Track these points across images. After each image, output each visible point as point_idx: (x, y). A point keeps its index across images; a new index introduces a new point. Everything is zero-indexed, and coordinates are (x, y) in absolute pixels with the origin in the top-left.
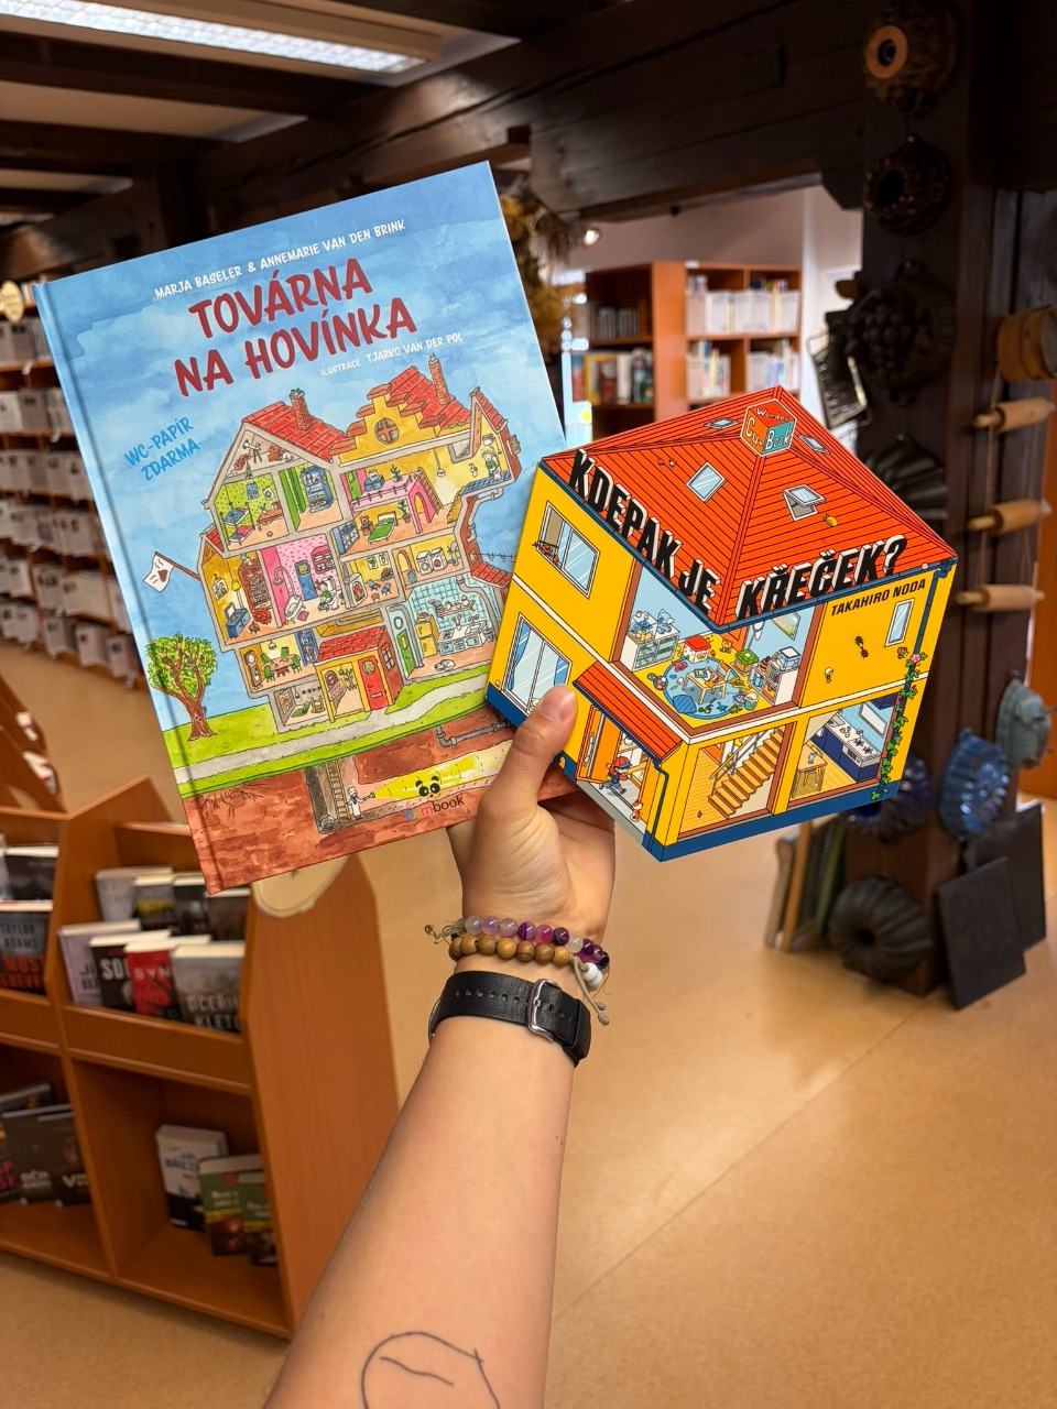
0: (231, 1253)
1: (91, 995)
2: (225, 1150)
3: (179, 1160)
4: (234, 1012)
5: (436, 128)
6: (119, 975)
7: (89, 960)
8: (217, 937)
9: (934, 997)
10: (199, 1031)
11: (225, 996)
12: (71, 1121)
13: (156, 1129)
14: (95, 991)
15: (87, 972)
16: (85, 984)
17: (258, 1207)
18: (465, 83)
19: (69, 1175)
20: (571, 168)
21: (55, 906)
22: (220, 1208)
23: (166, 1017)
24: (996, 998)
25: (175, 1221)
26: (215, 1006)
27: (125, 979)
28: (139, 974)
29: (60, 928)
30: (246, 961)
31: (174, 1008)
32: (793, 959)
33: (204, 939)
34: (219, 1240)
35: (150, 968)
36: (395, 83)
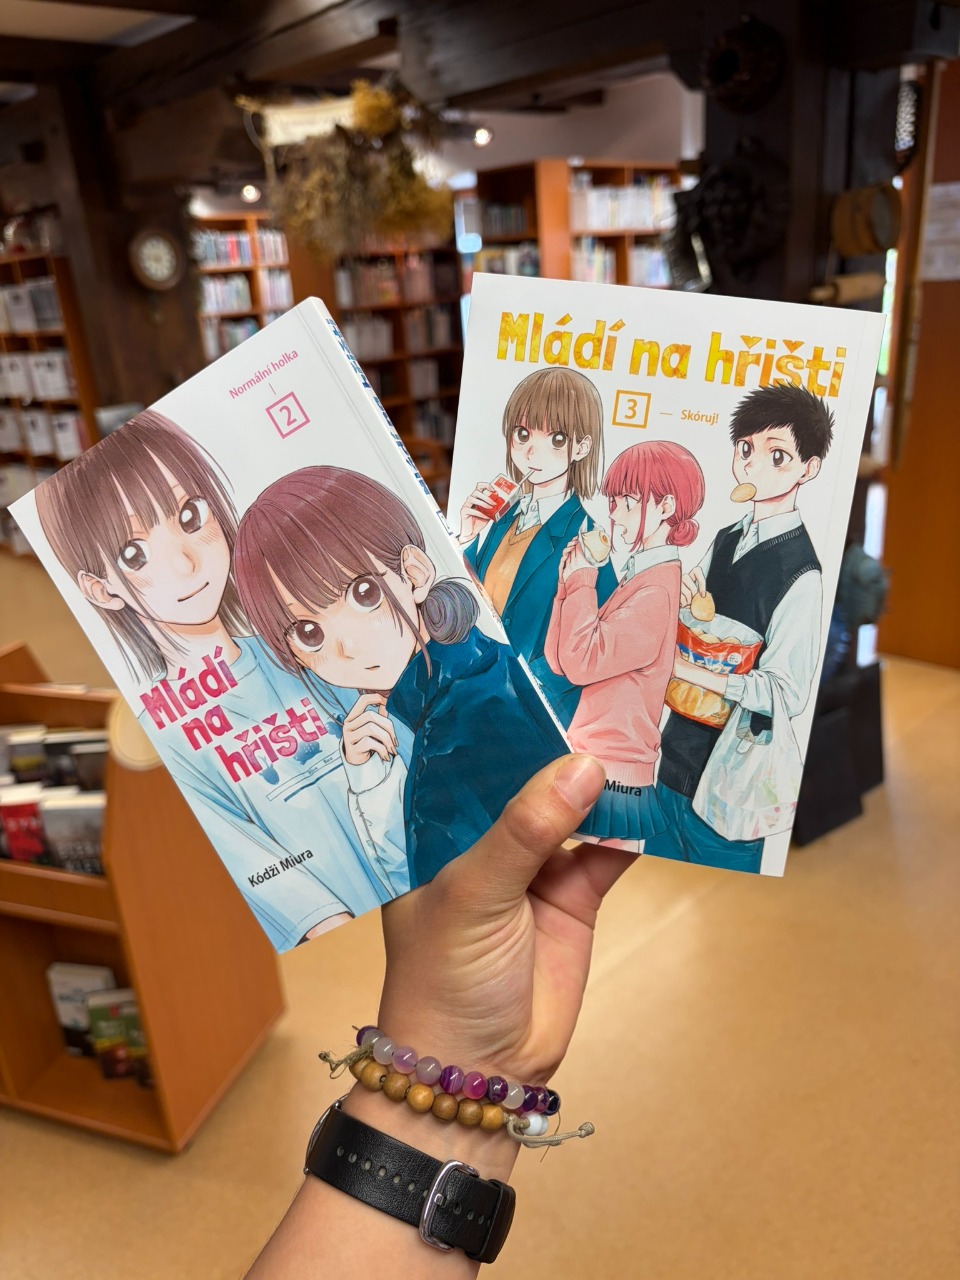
0: (122, 1076)
2: (112, 984)
3: (69, 994)
5: (313, 23)
8: (86, 787)
10: (70, 876)
11: (92, 842)
13: (48, 965)
17: (138, 1034)
22: (108, 1037)
23: (40, 864)
24: (836, 838)
25: (72, 1049)
26: (83, 850)
28: (13, 825)
30: (108, 810)
31: (46, 856)
33: (72, 791)
34: (109, 1065)
35: (22, 819)
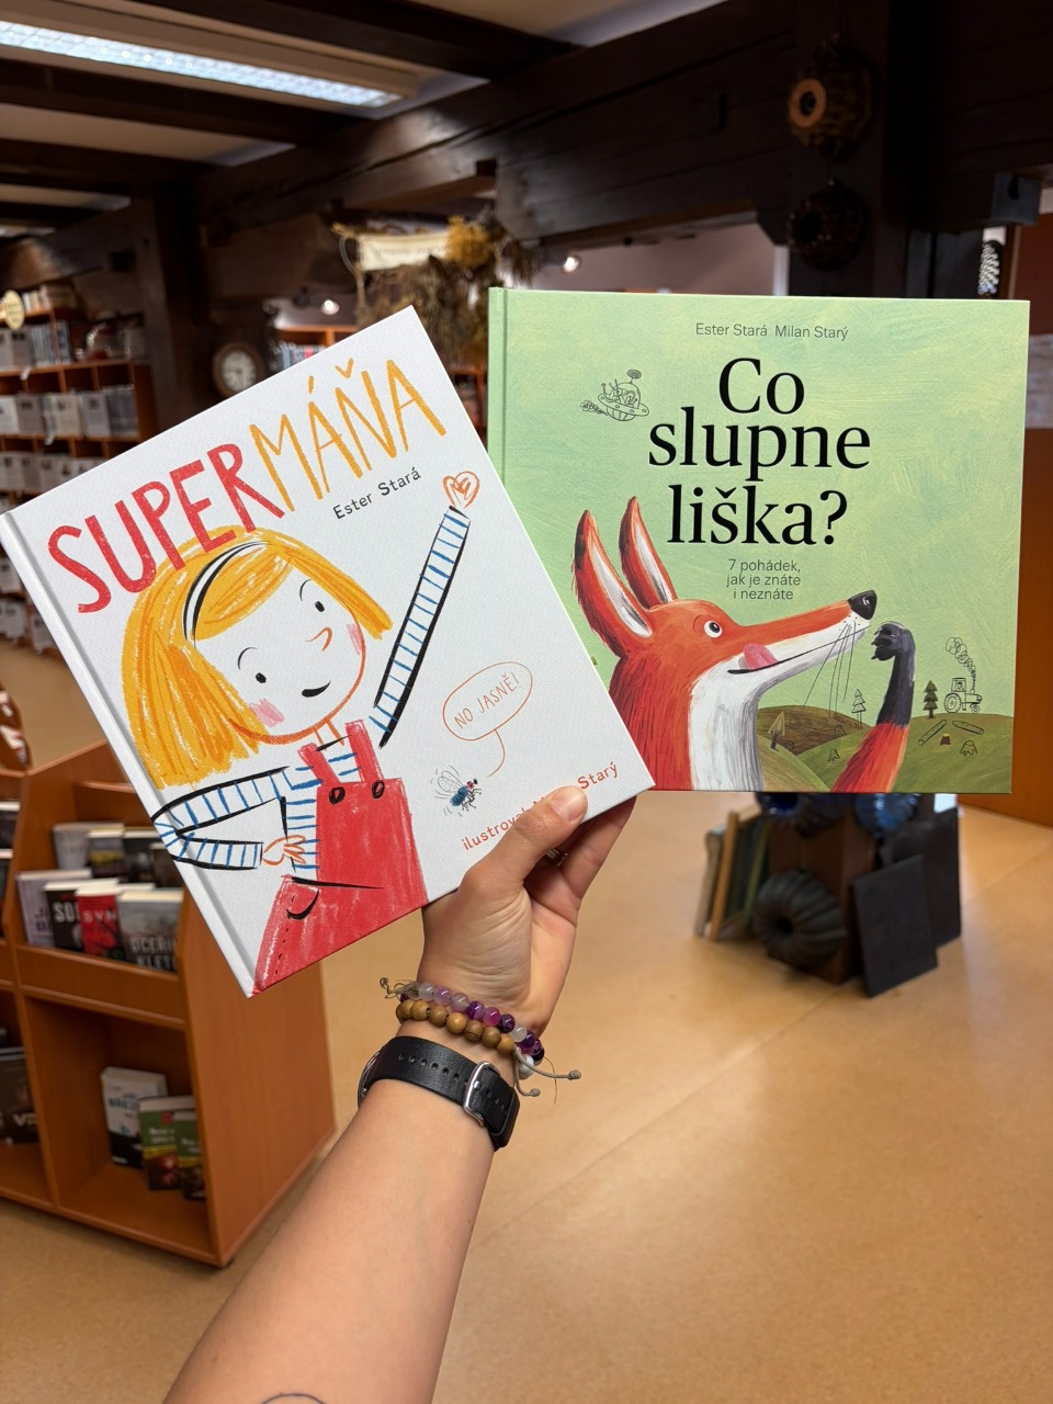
0: (167, 1188)
1: (45, 937)
2: (164, 1091)
3: (122, 1099)
4: (171, 954)
5: (413, 159)
6: (70, 918)
7: (41, 903)
8: (160, 884)
9: (848, 986)
10: (140, 970)
11: (165, 938)
12: (23, 1062)
13: (102, 1069)
14: (48, 933)
15: (42, 915)
16: (39, 926)
17: (192, 1143)
18: (438, 119)
19: (20, 1114)
20: (532, 200)
21: (14, 854)
22: (157, 1145)
23: (111, 957)
24: (907, 988)
25: (117, 1159)
26: (156, 946)
27: (76, 922)
28: (88, 917)
29: (19, 874)
31: (119, 949)
32: (720, 948)
33: (148, 887)
34: (154, 1175)
35: (99, 910)
36: (377, 116)
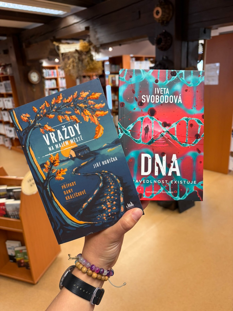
0: (22, 267)
3: (10, 248)
4: (18, 215)
5: (70, 27)
8: (16, 199)
10: (11, 219)
11: (17, 212)
13: (6, 241)
17: (27, 257)
18: (76, 17)
20: (98, 36)
22: (19, 257)
23: (5, 217)
25: (11, 261)
30: (21, 204)
31: (7, 215)
33: (13, 200)
34: (19, 264)
35: (1, 206)
36: (62, 17)
